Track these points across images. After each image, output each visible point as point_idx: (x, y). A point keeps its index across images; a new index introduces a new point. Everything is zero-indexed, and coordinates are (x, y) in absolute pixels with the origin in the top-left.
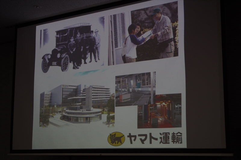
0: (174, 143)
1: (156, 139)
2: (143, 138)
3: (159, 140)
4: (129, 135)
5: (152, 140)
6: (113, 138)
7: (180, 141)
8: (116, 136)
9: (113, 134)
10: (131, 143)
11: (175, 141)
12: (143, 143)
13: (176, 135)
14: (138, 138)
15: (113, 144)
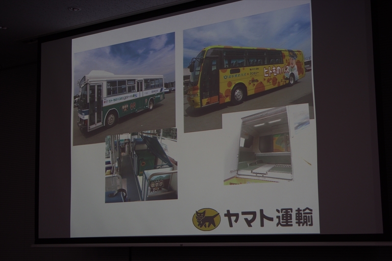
0: (299, 225)
1: (271, 219)
2: (250, 217)
3: (276, 221)
4: (226, 213)
5: (265, 220)
6: (201, 218)
7: (309, 222)
8: (206, 215)
9: (202, 212)
10: (231, 225)
11: (302, 222)
12: (250, 226)
13: (302, 212)
14: (242, 218)
15: (201, 227)
